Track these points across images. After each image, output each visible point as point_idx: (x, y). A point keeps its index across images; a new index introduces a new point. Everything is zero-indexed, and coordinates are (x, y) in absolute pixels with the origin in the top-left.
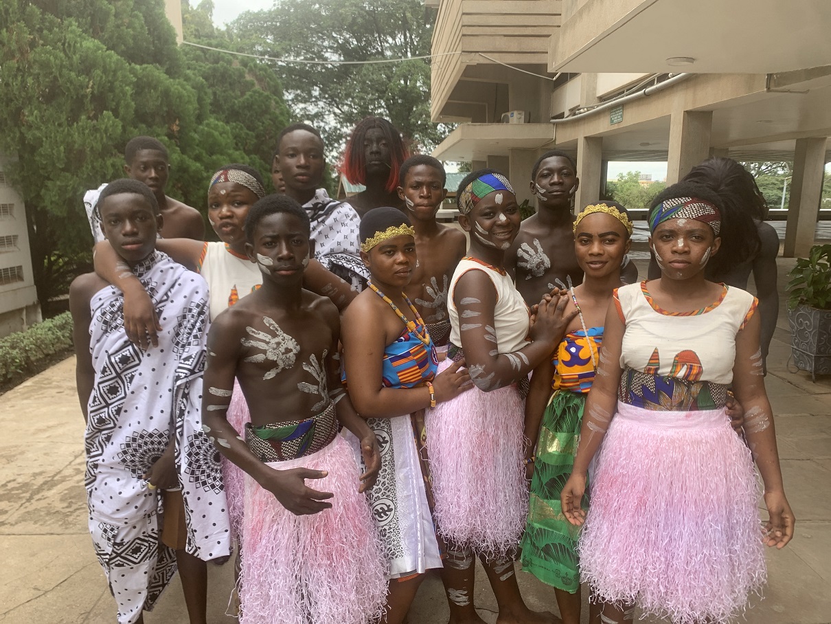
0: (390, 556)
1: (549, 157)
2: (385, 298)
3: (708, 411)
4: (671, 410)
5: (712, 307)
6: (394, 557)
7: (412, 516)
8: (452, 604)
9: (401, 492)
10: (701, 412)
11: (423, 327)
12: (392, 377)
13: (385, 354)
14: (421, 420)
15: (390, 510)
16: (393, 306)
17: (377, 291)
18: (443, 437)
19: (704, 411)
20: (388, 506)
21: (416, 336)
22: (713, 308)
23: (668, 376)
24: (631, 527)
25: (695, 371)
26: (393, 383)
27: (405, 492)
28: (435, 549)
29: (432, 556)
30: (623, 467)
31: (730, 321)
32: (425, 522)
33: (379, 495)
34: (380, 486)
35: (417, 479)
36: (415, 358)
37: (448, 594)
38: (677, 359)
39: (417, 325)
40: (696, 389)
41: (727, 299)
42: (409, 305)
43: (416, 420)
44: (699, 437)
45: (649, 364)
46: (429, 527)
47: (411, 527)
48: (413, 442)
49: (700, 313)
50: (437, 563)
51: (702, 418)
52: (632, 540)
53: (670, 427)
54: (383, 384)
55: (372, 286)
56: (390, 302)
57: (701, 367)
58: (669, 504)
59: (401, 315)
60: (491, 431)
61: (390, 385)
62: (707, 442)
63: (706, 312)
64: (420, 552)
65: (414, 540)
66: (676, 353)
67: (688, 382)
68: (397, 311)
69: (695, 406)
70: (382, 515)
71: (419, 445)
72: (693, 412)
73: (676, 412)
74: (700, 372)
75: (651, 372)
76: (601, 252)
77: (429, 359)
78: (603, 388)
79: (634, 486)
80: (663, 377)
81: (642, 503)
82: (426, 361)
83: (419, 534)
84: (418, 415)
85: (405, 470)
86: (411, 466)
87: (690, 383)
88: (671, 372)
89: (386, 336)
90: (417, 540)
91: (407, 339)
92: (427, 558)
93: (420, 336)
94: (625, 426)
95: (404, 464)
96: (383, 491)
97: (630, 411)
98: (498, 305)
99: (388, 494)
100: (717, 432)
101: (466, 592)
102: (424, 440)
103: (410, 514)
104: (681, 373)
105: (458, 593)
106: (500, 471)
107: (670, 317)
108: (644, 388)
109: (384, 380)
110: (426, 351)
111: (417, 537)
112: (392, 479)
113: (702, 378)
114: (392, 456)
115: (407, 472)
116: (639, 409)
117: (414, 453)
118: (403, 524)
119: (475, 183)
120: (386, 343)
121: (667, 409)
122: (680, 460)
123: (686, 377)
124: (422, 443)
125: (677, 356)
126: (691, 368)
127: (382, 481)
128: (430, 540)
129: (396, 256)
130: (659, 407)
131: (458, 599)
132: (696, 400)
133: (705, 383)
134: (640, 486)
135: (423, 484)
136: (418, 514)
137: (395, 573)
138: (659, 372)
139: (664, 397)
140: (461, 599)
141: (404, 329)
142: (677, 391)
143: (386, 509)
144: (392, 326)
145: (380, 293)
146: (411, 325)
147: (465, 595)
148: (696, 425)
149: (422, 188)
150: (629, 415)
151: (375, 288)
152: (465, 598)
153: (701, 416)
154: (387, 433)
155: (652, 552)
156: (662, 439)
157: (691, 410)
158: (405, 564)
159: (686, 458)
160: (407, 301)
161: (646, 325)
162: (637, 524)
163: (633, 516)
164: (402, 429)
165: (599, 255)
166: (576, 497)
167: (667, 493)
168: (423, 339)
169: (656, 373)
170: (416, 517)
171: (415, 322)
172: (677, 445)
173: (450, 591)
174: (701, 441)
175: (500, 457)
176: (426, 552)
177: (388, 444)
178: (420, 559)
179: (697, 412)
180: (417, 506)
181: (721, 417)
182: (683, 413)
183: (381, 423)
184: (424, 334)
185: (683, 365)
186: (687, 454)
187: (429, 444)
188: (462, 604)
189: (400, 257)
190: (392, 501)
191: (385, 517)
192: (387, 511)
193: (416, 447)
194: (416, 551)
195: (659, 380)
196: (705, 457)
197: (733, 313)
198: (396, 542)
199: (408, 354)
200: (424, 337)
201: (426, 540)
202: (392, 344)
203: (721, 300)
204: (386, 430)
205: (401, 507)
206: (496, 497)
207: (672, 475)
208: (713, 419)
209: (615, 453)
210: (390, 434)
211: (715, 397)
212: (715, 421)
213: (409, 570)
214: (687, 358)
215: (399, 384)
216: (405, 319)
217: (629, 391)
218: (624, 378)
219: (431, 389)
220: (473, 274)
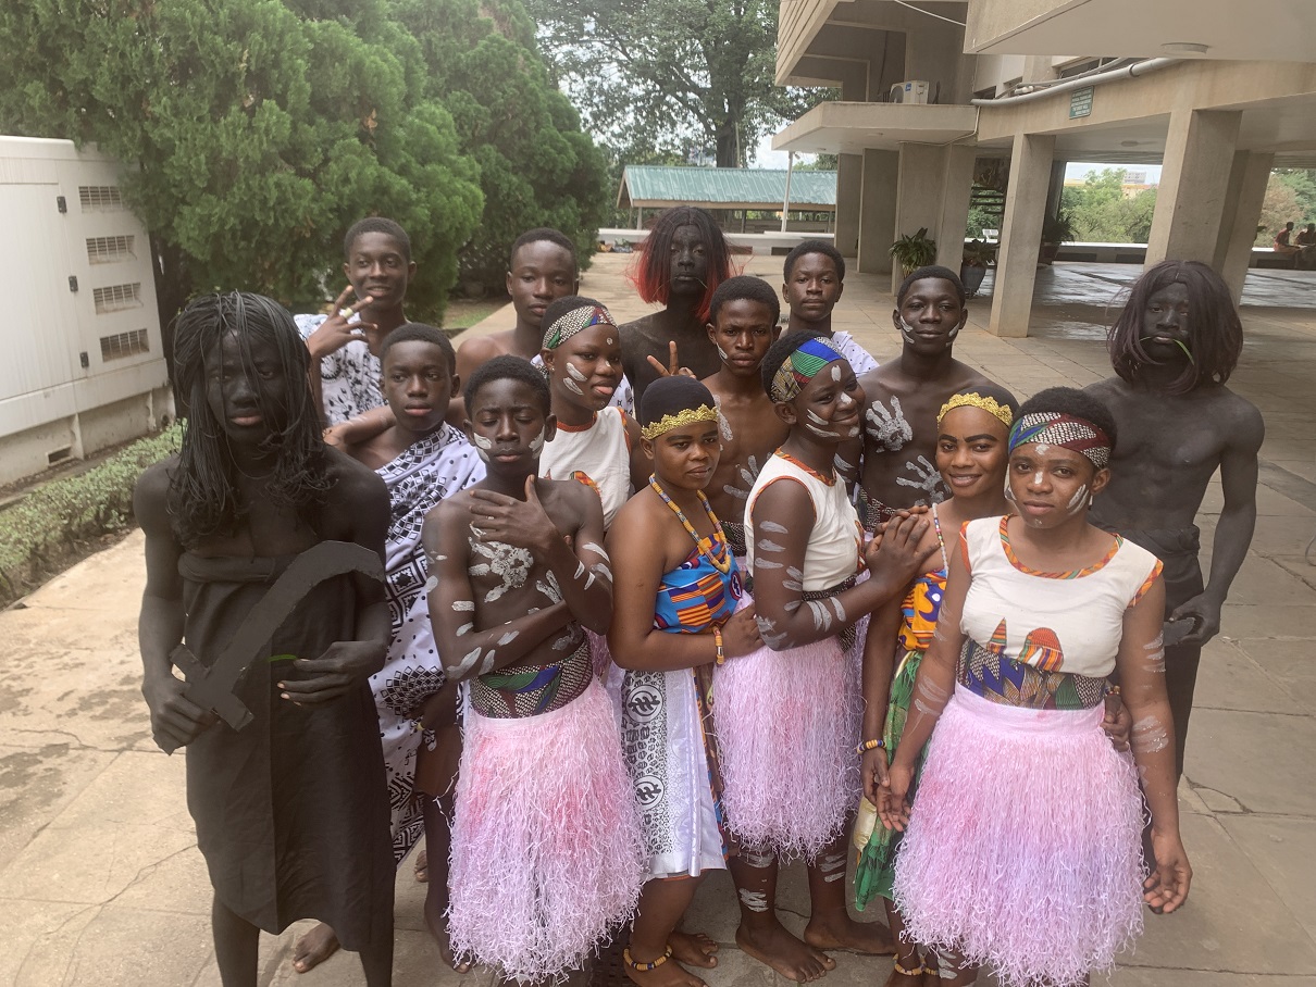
0: (655, 848)
1: (925, 277)
2: (671, 503)
3: (1070, 711)
4: (1018, 705)
5: (1090, 570)
6: (660, 851)
7: (687, 801)
8: (744, 908)
9: (673, 769)
10: (1060, 711)
11: (722, 544)
12: (671, 617)
13: (662, 584)
14: (707, 677)
15: (659, 791)
16: (681, 516)
17: (661, 493)
18: (734, 706)
19: (1065, 712)
20: (655, 786)
21: (709, 560)
22: (1093, 572)
23: (1017, 661)
24: (955, 853)
25: (1053, 659)
26: (670, 623)
27: (679, 770)
28: (716, 843)
29: (709, 853)
30: (950, 773)
31: (1114, 593)
32: (705, 809)
33: (644, 771)
34: (645, 760)
35: (697, 753)
36: (704, 593)
37: (740, 895)
38: (1030, 638)
39: (714, 543)
40: (1054, 682)
41: (1115, 561)
42: (707, 510)
43: (700, 675)
44: (1053, 745)
45: (993, 639)
46: (710, 817)
47: (686, 815)
48: (694, 706)
49: (1071, 577)
50: (717, 862)
51: (1060, 720)
52: (956, 869)
53: (1016, 728)
54: (656, 624)
55: (655, 484)
56: (678, 510)
57: (1061, 654)
58: (1007, 828)
59: (692, 530)
60: (800, 698)
61: (665, 627)
62: (1064, 754)
63: (1081, 576)
64: (694, 850)
65: (687, 831)
66: (1030, 630)
67: (1043, 671)
68: (687, 523)
69: (1051, 704)
70: (647, 796)
71: (705, 710)
72: (1048, 712)
73: (1025, 709)
74: (1060, 660)
75: (996, 650)
76: (969, 463)
77: (727, 592)
78: (938, 657)
79: (962, 798)
80: (1012, 659)
81: (971, 824)
82: (720, 598)
83: (694, 827)
84: (704, 673)
85: (681, 741)
86: (689, 737)
87: (1046, 672)
88: (1020, 656)
89: (665, 561)
90: (691, 833)
91: (696, 566)
92: (704, 854)
93: (715, 561)
94: (958, 717)
95: (681, 733)
96: (649, 766)
97: (966, 697)
98: (816, 529)
99: (655, 770)
100: (1080, 740)
101: (764, 896)
102: (712, 704)
103: (684, 798)
104: (1034, 660)
105: (752, 895)
106: (812, 749)
107: (1029, 576)
108: (986, 671)
109: (657, 617)
110: (721, 582)
111: (692, 830)
112: (663, 752)
113: (1064, 669)
114: (664, 722)
115: (684, 744)
116: (977, 696)
117: (694, 721)
118: (675, 810)
119: (795, 356)
120: (663, 570)
121: (1013, 704)
122: (1024, 774)
123: (1042, 664)
124: (709, 706)
125: (1030, 634)
126: (1047, 654)
127: (649, 753)
128: (710, 833)
129: (689, 450)
130: (1003, 698)
131: (752, 903)
132: (1053, 696)
133: (1069, 676)
134: (969, 802)
135: (705, 762)
136: (695, 800)
137: (660, 873)
138: (1006, 652)
139: (1009, 687)
140: (757, 902)
141: (692, 551)
142: (1027, 680)
143: (652, 789)
144: (676, 547)
145: (665, 497)
146: (705, 544)
147: (762, 899)
148: (1051, 729)
149: (741, 334)
150: (965, 703)
151: (658, 488)
152: (762, 903)
153: (1059, 718)
154: (659, 691)
155: (982, 887)
156: (1003, 743)
157: (1046, 708)
158: (674, 861)
159: (1033, 772)
160: (704, 505)
161: (998, 585)
162: (965, 849)
163: (959, 839)
164: (682, 684)
165: (965, 467)
166: (895, 796)
167: (1004, 815)
168: (719, 565)
169: (1000, 654)
170: (691, 805)
171: (712, 538)
172: (1021, 754)
173: (742, 891)
174: (1056, 753)
175: (813, 731)
176: (703, 847)
177: (660, 705)
178: (694, 858)
179: (1054, 712)
180: (695, 791)
181: (1091, 719)
182: (1036, 712)
183: (652, 677)
184: (723, 557)
185: (1038, 648)
186: (1034, 767)
187: (718, 709)
188: (758, 910)
189: (696, 451)
190: (661, 780)
191: (650, 800)
192: (654, 792)
193: (698, 713)
194: (689, 846)
195: (1005, 662)
196: (1059, 774)
197: (1119, 582)
198: (662, 833)
199: (695, 587)
200: (722, 561)
201: (705, 832)
202: (674, 570)
203: (1106, 561)
204: (657, 687)
205: (673, 788)
206: (804, 781)
207: (1012, 794)
208: (1076, 723)
209: (943, 752)
210: (663, 695)
211: (1082, 693)
212: (1080, 725)
213: (678, 871)
214: (1043, 638)
215: (679, 626)
216: (696, 536)
217: (967, 670)
218: (965, 650)
219: (718, 639)
220: (786, 486)
